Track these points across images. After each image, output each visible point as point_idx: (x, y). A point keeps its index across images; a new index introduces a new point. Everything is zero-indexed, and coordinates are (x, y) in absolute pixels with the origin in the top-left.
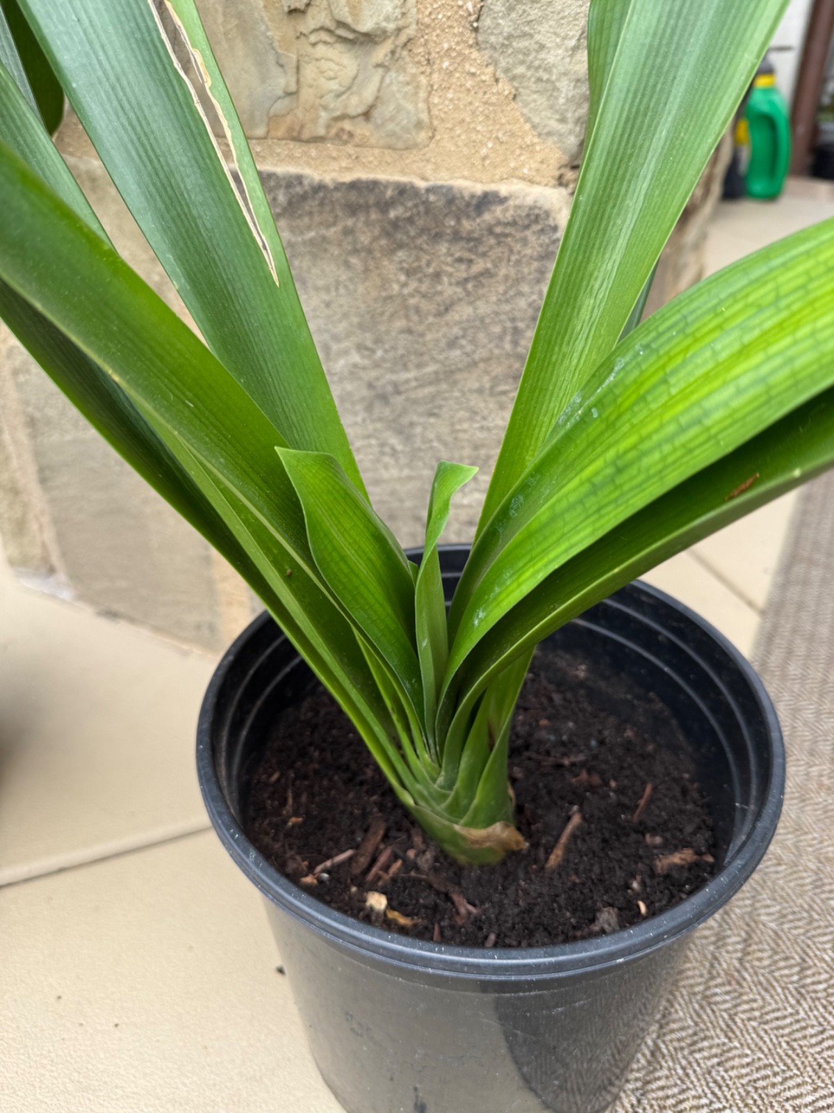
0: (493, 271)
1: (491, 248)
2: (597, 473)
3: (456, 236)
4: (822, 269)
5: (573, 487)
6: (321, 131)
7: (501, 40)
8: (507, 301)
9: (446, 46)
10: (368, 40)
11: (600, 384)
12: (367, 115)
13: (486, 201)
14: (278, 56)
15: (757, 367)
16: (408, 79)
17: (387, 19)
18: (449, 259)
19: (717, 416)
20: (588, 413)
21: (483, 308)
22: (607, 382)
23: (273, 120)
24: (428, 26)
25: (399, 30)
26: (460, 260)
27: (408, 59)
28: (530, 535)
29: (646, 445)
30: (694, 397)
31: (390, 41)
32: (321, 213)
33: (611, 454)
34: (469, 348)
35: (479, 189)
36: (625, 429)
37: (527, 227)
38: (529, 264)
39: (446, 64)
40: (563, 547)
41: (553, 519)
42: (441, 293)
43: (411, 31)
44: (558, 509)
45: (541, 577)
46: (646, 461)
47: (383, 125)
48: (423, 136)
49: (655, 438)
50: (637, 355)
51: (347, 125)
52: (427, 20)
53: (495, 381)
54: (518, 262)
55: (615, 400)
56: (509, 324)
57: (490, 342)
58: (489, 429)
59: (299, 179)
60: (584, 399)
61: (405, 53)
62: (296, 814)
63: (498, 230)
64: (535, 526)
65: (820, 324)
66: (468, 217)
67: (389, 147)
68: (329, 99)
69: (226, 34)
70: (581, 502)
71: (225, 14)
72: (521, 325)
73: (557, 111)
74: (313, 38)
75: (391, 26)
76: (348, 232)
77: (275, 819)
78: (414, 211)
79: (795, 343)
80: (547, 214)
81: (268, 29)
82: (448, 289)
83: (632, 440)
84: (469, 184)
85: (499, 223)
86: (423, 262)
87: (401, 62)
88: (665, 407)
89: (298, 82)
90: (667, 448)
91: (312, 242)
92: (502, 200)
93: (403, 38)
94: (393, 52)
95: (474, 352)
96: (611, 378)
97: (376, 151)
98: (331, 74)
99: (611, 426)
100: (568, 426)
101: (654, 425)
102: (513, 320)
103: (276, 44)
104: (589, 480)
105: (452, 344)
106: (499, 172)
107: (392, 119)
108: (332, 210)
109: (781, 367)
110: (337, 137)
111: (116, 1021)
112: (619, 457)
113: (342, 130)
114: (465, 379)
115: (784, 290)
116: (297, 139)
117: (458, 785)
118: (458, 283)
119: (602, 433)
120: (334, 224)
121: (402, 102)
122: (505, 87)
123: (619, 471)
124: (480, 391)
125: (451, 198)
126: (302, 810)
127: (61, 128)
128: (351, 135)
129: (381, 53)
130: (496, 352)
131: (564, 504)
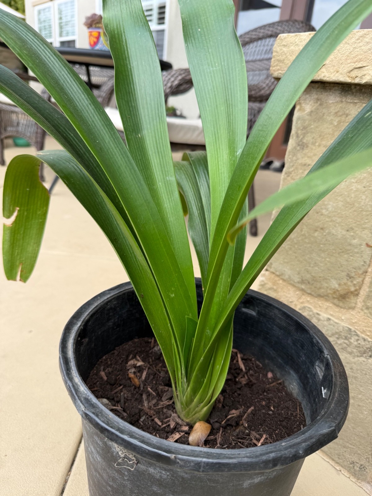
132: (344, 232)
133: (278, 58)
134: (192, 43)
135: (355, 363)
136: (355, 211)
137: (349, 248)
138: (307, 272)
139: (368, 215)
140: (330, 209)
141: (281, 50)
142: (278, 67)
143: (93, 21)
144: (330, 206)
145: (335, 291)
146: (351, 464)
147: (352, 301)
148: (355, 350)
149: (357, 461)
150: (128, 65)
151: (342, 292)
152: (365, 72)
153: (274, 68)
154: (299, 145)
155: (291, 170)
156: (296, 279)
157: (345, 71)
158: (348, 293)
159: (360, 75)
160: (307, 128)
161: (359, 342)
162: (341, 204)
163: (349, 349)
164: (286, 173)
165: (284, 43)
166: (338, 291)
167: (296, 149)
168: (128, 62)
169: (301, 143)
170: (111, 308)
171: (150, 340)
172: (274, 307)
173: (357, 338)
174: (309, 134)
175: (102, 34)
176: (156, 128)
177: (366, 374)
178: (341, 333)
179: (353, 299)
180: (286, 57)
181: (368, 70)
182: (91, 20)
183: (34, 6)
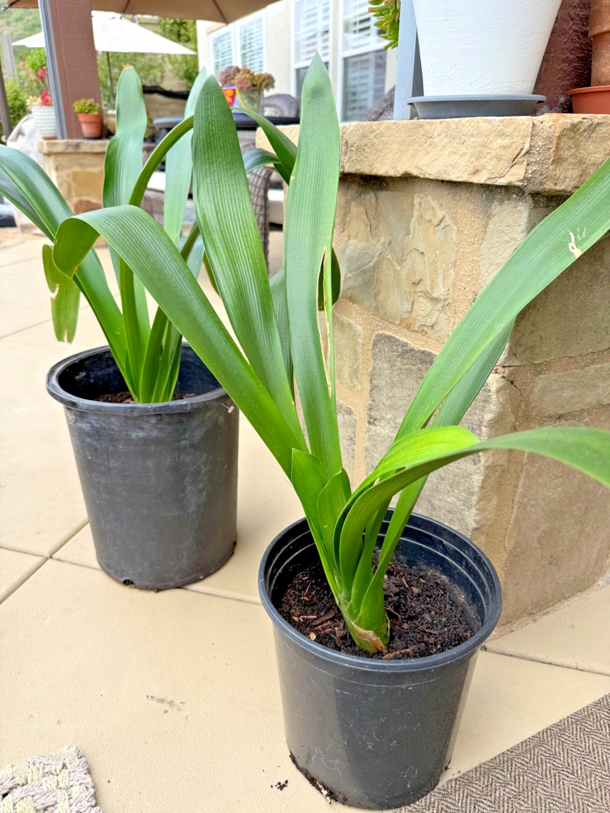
6: (416, 329)
9: (461, 309)
10: (435, 300)
12: (432, 327)
14: (407, 298)
16: (447, 317)
17: (442, 295)
23: (402, 320)
24: (456, 300)
25: (445, 300)
27: (448, 310)
31: (442, 302)
32: (412, 359)
39: (460, 316)
43: (449, 301)
47: (437, 332)
51: (425, 329)
52: (456, 298)
56: (470, 425)
58: (460, 469)
59: (407, 344)
61: (447, 308)
62: (307, 595)
67: (438, 341)
68: (420, 318)
69: (393, 285)
71: (394, 278)
74: (419, 294)
75: (443, 298)
76: (420, 370)
77: (296, 593)
81: (405, 287)
87: (445, 311)
89: (412, 308)
91: (407, 370)
93: (446, 303)
94: (443, 307)
97: (433, 341)
98: (423, 309)
102: (472, 424)
103: (407, 293)
107: (440, 331)
108: (415, 359)
110: (422, 332)
111: (227, 662)
113: (423, 330)
116: (408, 329)
117: (352, 601)
120: (415, 365)
121: (444, 326)
126: (310, 596)
127: (337, 302)
128: (426, 333)
129: (439, 306)
143: (227, 76)
175: (237, 92)
182: (225, 75)
183: (208, 34)
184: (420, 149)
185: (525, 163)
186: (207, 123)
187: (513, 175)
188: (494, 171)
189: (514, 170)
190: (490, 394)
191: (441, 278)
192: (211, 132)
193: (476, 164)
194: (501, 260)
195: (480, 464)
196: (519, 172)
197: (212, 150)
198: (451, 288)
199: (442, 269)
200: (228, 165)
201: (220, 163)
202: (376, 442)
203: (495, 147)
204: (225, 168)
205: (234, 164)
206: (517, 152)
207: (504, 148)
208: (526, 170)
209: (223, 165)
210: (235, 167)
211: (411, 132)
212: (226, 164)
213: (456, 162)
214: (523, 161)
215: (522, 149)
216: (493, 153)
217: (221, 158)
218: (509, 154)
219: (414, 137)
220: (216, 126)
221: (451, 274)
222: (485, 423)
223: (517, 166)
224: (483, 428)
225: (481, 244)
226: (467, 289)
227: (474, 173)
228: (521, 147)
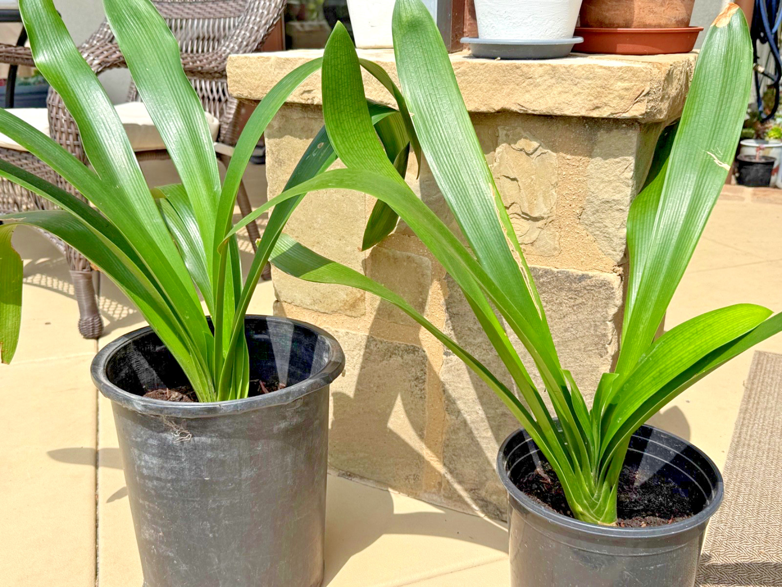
0: (586, 303)
1: (585, 294)
2: (654, 375)
3: (570, 289)
4: (706, 325)
5: (648, 379)
7: (590, 223)
8: (592, 314)
9: (567, 223)
10: (536, 219)
11: (651, 351)
12: (532, 244)
13: (583, 277)
15: (693, 348)
16: (551, 233)
17: (544, 214)
18: (566, 298)
19: (685, 359)
20: (648, 359)
21: (581, 317)
22: (653, 351)
24: (560, 216)
25: (549, 217)
26: (571, 298)
27: (551, 226)
28: (636, 393)
29: (668, 367)
30: (679, 355)
31: (545, 220)
33: (658, 369)
34: (574, 332)
35: (580, 273)
36: (661, 363)
37: (601, 287)
38: (601, 301)
39: (567, 229)
40: (647, 395)
41: (642, 388)
42: (562, 310)
43: (554, 218)
44: (644, 385)
45: (641, 404)
46: (668, 371)
47: (539, 248)
48: (556, 253)
49: (670, 365)
50: (661, 344)
53: (586, 346)
54: (597, 300)
55: (657, 355)
56: (592, 323)
57: (584, 329)
58: (583, 366)
60: (647, 355)
61: (551, 224)
63: (588, 288)
64: (637, 390)
65: (707, 338)
66: (575, 283)
67: (541, 256)
70: (650, 382)
72: (598, 323)
73: (612, 247)
75: (546, 216)
78: (552, 279)
79: (696, 347)
80: (609, 283)
82: (565, 309)
83: (664, 366)
84: (576, 271)
85: (589, 285)
86: (554, 299)
87: (548, 227)
88: (671, 358)
90: (673, 368)
92: (590, 278)
93: (550, 220)
94: (545, 224)
95: (577, 333)
96: (655, 350)
97: (535, 257)
98: (518, 229)
99: (656, 362)
100: (643, 362)
101: (669, 362)
104: (652, 377)
105: (566, 330)
106: (589, 267)
107: (543, 246)
109: (699, 348)
112: (660, 370)
114: (572, 345)
115: (699, 329)
117: (601, 499)
118: (570, 307)
119: (654, 365)
121: (549, 241)
122: (591, 238)
123: (661, 374)
124: (579, 350)
125: (568, 276)
129: (540, 223)
130: (587, 333)
131: (645, 383)
132: (338, 242)
133: (233, 78)
134: (144, 85)
135: (380, 370)
136: (341, 220)
137: (345, 256)
138: (316, 290)
139: (352, 222)
140: (320, 222)
141: (234, 71)
142: (236, 88)
144: (319, 219)
145: (345, 302)
146: (406, 479)
147: (362, 308)
148: (377, 356)
149: (410, 473)
150: (85, 118)
151: (351, 302)
152: (314, 95)
153: (232, 89)
154: (276, 162)
155: (275, 188)
156: (308, 301)
157: (297, 94)
158: (356, 301)
159: (310, 98)
160: (279, 144)
161: (378, 346)
162: (328, 215)
163: (372, 358)
164: (271, 192)
165: (235, 64)
166: (347, 301)
167: (274, 166)
168: (83, 116)
169: (277, 160)
170: (121, 359)
171: (164, 392)
172: (283, 323)
173: (375, 343)
174: (283, 151)
176: (131, 177)
177: (392, 376)
178: (361, 343)
179: (362, 306)
180: (241, 78)
181: (315, 93)
184: (517, 87)
185: (646, 101)
186: (337, 72)
187: (636, 110)
188: (618, 107)
189: (636, 106)
190: (614, 291)
191: (541, 199)
192: (340, 81)
193: (595, 102)
194: (613, 178)
195: (608, 355)
196: (641, 108)
197: (340, 99)
198: (555, 208)
199: (541, 191)
200: (355, 114)
201: (347, 112)
202: (460, 372)
203: (617, 88)
204: (352, 116)
205: (360, 112)
206: (639, 93)
207: (626, 89)
208: (647, 106)
209: (351, 113)
210: (361, 114)
211: (506, 73)
212: (354, 112)
213: (569, 100)
214: (644, 99)
215: (643, 91)
216: (616, 93)
217: (348, 107)
218: (631, 95)
219: (509, 77)
220: (345, 74)
221: (552, 194)
222: (610, 318)
223: (639, 103)
224: (608, 322)
225: (586, 166)
226: (573, 206)
227: (594, 109)
228: (643, 89)
